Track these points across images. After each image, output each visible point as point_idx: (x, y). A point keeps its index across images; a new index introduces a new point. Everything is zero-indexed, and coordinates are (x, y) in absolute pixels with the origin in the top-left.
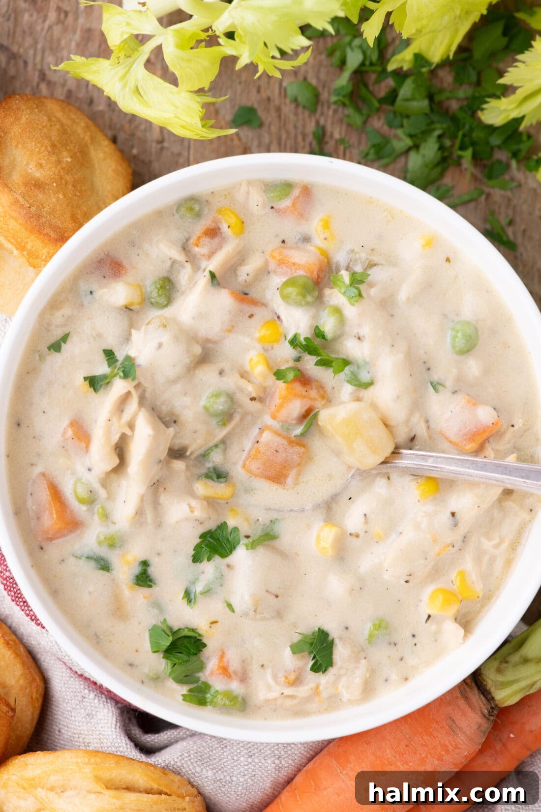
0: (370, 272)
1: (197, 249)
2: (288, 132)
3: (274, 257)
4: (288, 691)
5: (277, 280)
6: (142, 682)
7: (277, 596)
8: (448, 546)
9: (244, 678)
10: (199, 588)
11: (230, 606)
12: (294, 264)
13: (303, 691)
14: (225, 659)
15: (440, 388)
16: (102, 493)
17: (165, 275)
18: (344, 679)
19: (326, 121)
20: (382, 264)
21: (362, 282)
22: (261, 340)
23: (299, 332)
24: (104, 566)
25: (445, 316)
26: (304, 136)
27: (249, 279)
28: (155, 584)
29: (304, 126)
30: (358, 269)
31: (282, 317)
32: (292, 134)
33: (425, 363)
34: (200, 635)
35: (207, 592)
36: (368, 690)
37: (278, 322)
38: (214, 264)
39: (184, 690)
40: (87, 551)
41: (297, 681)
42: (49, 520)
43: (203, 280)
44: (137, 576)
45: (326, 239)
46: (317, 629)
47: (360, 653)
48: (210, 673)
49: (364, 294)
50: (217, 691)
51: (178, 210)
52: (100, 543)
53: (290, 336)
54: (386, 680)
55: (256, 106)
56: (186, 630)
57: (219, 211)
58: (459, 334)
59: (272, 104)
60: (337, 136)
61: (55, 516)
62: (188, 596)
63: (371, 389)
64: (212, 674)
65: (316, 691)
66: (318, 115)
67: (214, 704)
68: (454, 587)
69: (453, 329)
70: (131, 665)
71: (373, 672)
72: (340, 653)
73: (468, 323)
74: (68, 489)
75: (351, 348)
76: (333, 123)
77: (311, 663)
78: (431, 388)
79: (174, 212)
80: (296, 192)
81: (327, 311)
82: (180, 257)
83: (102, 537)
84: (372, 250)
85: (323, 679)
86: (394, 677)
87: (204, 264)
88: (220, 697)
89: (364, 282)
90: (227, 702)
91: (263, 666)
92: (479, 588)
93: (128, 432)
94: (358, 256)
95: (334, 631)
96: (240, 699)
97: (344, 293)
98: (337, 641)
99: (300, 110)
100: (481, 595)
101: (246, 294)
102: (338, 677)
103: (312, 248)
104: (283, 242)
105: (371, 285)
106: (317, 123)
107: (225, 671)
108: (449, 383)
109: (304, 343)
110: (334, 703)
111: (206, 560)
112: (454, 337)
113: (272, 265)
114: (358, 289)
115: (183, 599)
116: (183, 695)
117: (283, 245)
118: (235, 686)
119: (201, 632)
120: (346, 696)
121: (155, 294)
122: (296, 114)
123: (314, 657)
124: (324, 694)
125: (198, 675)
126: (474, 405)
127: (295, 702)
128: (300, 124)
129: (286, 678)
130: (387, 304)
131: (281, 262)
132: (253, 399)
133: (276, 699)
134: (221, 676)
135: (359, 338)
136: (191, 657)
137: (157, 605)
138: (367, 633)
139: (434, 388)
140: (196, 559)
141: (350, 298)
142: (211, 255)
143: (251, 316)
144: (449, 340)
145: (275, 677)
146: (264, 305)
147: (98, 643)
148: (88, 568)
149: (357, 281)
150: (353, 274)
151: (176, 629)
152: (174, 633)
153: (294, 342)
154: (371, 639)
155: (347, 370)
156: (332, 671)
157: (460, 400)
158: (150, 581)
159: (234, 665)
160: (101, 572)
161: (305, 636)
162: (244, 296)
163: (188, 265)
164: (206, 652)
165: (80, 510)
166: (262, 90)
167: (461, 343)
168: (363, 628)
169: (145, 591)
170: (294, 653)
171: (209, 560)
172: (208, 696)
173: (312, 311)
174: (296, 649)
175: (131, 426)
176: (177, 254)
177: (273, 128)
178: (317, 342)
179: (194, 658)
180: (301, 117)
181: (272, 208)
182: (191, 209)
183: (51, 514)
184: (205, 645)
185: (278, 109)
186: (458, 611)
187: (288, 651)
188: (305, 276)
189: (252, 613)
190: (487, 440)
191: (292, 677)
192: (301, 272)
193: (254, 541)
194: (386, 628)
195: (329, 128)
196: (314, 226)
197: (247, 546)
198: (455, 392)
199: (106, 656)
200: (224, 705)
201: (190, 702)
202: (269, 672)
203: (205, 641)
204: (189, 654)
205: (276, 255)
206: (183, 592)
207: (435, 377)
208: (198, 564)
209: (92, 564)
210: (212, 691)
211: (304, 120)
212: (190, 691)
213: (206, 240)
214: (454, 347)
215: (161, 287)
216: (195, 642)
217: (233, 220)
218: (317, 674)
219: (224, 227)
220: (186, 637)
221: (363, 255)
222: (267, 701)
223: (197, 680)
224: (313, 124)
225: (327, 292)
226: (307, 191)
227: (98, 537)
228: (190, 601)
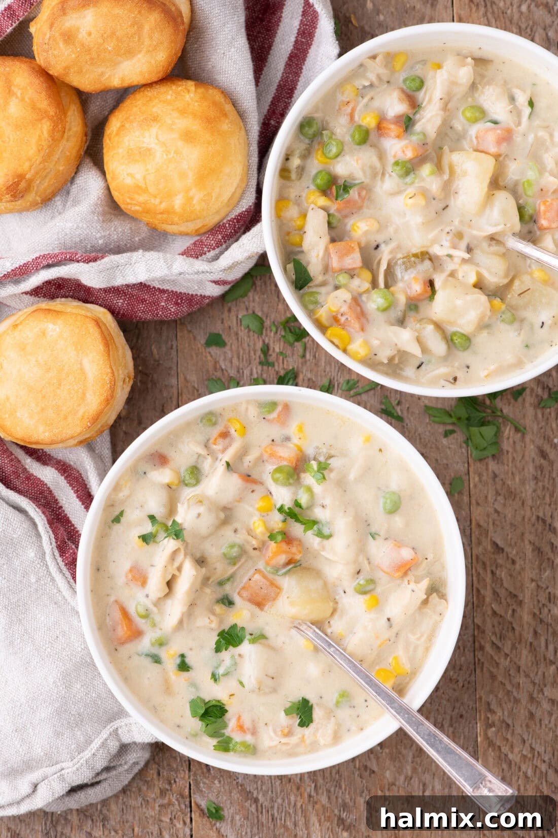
0: (329, 462)
1: (215, 447)
2: (244, 350)
3: (266, 452)
4: (284, 740)
5: (270, 467)
6: (187, 738)
7: (273, 678)
8: (386, 640)
9: (254, 732)
10: (221, 671)
11: (241, 683)
12: (280, 457)
13: (294, 740)
14: (241, 720)
15: (376, 537)
16: (155, 609)
17: (194, 464)
18: (320, 731)
19: (269, 340)
20: (337, 456)
21: (325, 469)
22: (259, 510)
23: (284, 503)
24: (157, 660)
25: (379, 488)
26: (255, 351)
27: (250, 464)
28: (192, 669)
29: (255, 344)
30: (322, 459)
31: (273, 493)
32: (247, 351)
33: (366, 521)
34: (223, 704)
35: (226, 674)
36: (337, 738)
37: (270, 496)
38: (228, 456)
39: (214, 742)
40: (146, 651)
41: (289, 734)
42: (122, 631)
43: (221, 468)
44: (179, 665)
45: (300, 438)
46: (301, 699)
47: (330, 713)
48: (231, 729)
49: (327, 478)
50: (237, 742)
51: (201, 421)
52: (153, 645)
53: (278, 506)
54: (349, 730)
55: (221, 333)
56: (214, 702)
57: (229, 420)
58: (388, 501)
59: (232, 331)
60: (277, 350)
61: (125, 628)
62: (215, 677)
63: (331, 540)
64: (233, 731)
65: (303, 739)
66: (263, 337)
67: (235, 751)
68: (392, 667)
69: (384, 497)
70: (178, 726)
71: (339, 725)
72: (317, 714)
73: (394, 493)
74: (132, 610)
75: (319, 513)
76: (274, 342)
77: (299, 721)
78: (370, 537)
79: (199, 422)
80: (280, 408)
81: (302, 489)
82: (203, 452)
83: (153, 640)
84: (331, 446)
85: (307, 731)
86: (354, 728)
87: (220, 456)
88: (238, 746)
89: (326, 469)
90: (243, 749)
91: (266, 724)
92: (408, 667)
93: (177, 573)
94: (321, 451)
95: (313, 699)
96: (252, 746)
97: (313, 477)
98: (315, 706)
99: (251, 333)
100: (409, 672)
101: (249, 476)
102: (317, 729)
103: (292, 446)
104: (273, 440)
105: (331, 471)
106: (264, 341)
107: (241, 728)
108: (383, 533)
109: (288, 511)
110: (314, 747)
111: (224, 650)
112: (385, 503)
113: (266, 457)
114: (322, 474)
115: (211, 679)
116: (214, 746)
117: (272, 443)
118: (249, 738)
119: (224, 702)
120: (322, 742)
121: (187, 478)
122: (249, 337)
123: (300, 717)
124: (308, 741)
125: (223, 731)
126: (399, 547)
127: (289, 747)
128: (251, 344)
129: (282, 731)
130: (342, 484)
131: (272, 455)
132: (255, 549)
133: (276, 746)
134: (239, 732)
135: (323, 507)
136: (218, 719)
137: (194, 685)
138: (335, 700)
139: (373, 537)
140: (218, 650)
141: (317, 480)
142: (224, 450)
143: (253, 491)
144: (381, 505)
145: (275, 731)
146: (262, 483)
147: (156, 712)
148: (147, 662)
149: (323, 468)
150: (320, 463)
151: (207, 701)
152: (206, 704)
153: (281, 510)
154: (338, 704)
155: (315, 528)
156: (312, 726)
157: (389, 544)
158: (188, 667)
159: (247, 724)
160: (156, 664)
161: (294, 704)
162: (248, 478)
163: (209, 457)
164: (228, 715)
165: (141, 623)
166: (225, 322)
167: (389, 506)
168: (331, 697)
169: (185, 674)
170: (287, 715)
171: (226, 650)
172: (231, 745)
173: (293, 489)
174: (288, 712)
175: (179, 569)
176: (201, 451)
177: (233, 347)
178: (297, 510)
179: (220, 720)
180: (252, 338)
181: (264, 418)
182: (210, 420)
183: (123, 627)
184: (226, 711)
185: (237, 334)
186: (394, 683)
187: (283, 714)
188: (288, 466)
189: (257, 690)
190: (409, 569)
191: (286, 731)
192: (285, 463)
193: (255, 638)
194: (348, 696)
195: (271, 345)
196: (292, 429)
197: (249, 640)
198: (386, 539)
199: (162, 721)
200: (241, 751)
201: (219, 750)
202: (270, 728)
203: (227, 708)
204: (217, 717)
205: (268, 450)
206: (211, 675)
207: (373, 530)
208: (219, 653)
209: (150, 659)
210: (233, 742)
211: (254, 340)
212: (218, 742)
213: (220, 441)
214: (385, 509)
215: (191, 473)
216: (220, 709)
217: (238, 426)
218: (303, 728)
219: (232, 431)
220: (214, 706)
221: (325, 450)
222: (270, 748)
223: (223, 735)
224: (261, 343)
225: (303, 475)
226: (287, 407)
227: (151, 641)
228: (216, 680)
